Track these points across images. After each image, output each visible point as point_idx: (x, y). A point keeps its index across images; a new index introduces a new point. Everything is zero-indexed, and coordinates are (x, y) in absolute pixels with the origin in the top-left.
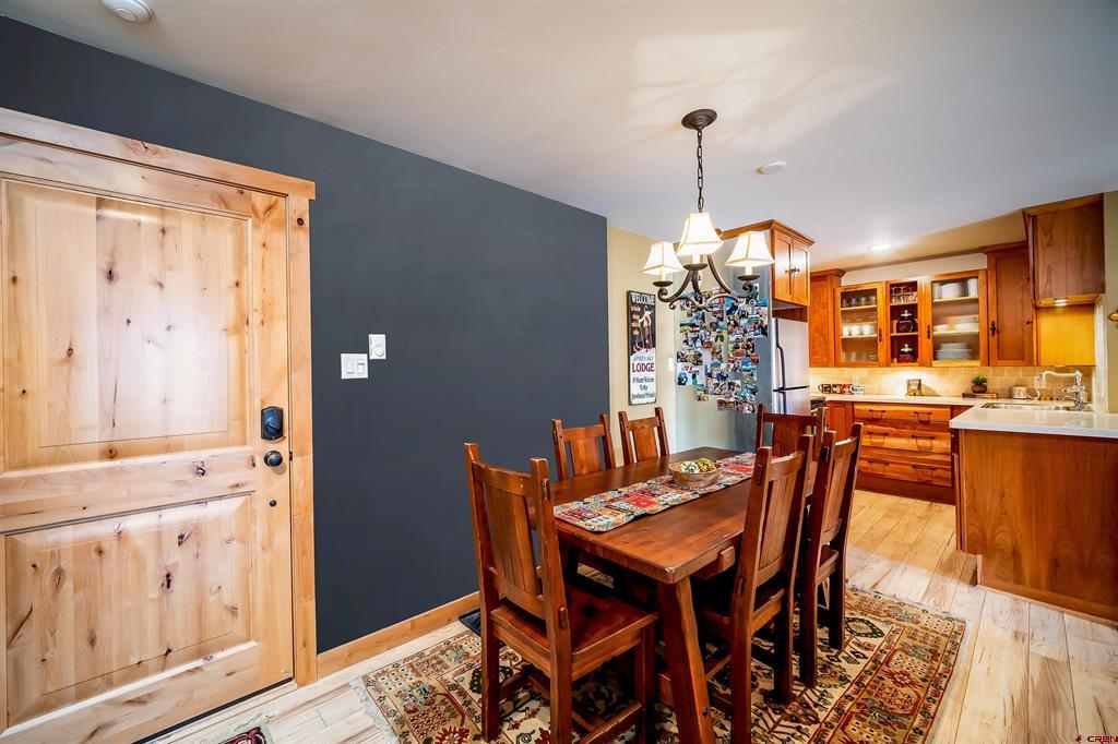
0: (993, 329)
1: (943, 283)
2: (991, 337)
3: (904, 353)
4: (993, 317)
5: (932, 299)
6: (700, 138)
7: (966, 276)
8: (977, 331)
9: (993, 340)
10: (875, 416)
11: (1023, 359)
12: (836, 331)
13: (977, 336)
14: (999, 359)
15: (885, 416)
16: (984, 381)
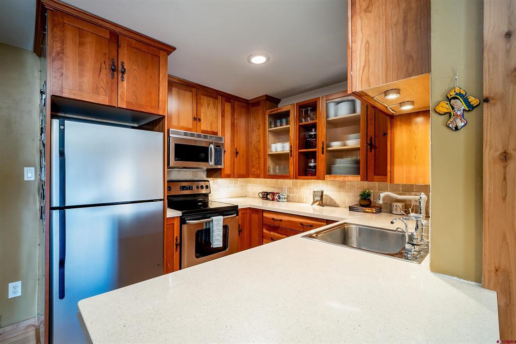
0: (371, 145)
1: (336, 102)
2: (369, 153)
3: (310, 167)
4: (371, 133)
5: (327, 117)
8: (358, 145)
9: (371, 155)
10: (276, 224)
12: (266, 147)
14: (375, 175)
15: (282, 225)
16: (369, 195)
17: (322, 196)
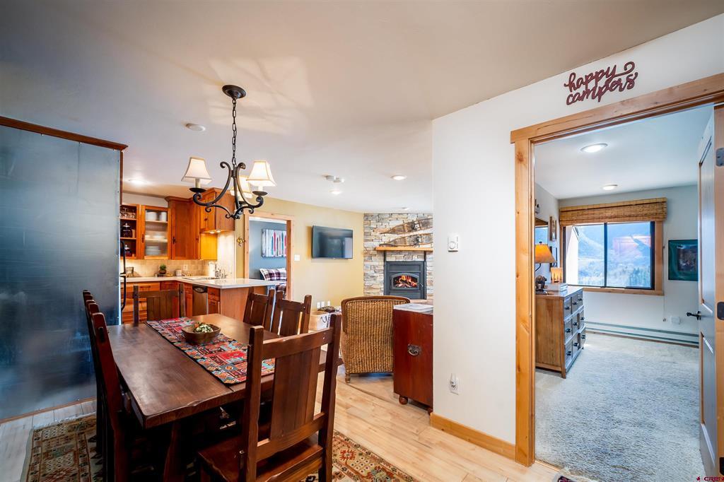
0: (174, 241)
1: (149, 211)
2: (173, 244)
3: (126, 250)
4: (174, 234)
5: (144, 219)
6: (234, 104)
7: (159, 209)
8: (166, 241)
9: (174, 246)
11: (185, 256)
13: (166, 244)
14: (176, 256)
16: (165, 267)
17: (133, 271)
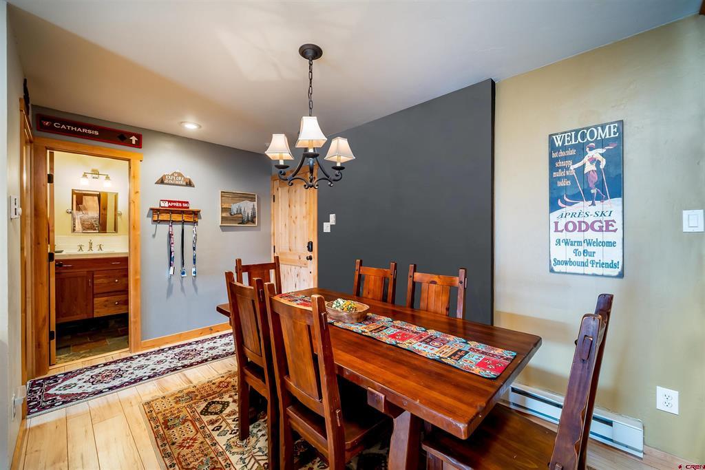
6: (311, 65)
